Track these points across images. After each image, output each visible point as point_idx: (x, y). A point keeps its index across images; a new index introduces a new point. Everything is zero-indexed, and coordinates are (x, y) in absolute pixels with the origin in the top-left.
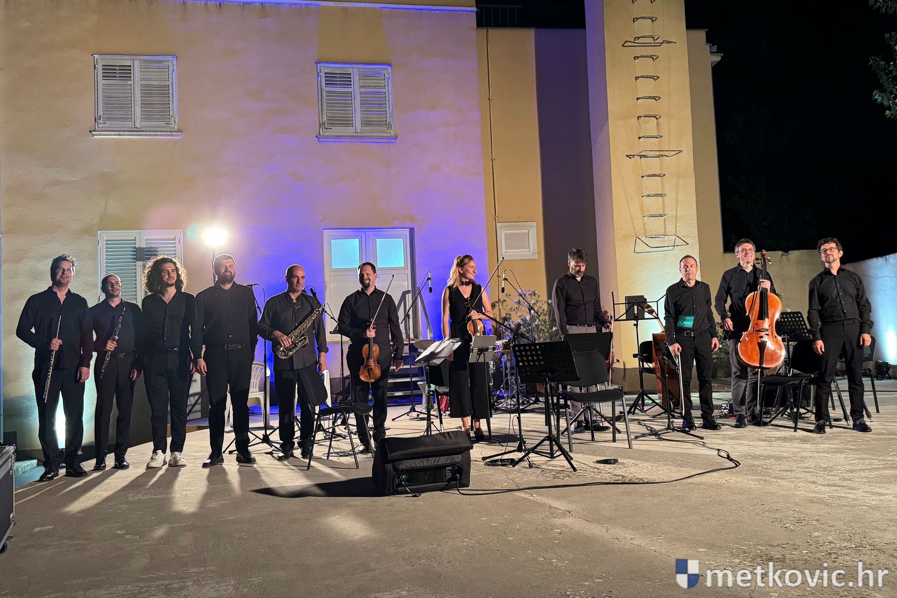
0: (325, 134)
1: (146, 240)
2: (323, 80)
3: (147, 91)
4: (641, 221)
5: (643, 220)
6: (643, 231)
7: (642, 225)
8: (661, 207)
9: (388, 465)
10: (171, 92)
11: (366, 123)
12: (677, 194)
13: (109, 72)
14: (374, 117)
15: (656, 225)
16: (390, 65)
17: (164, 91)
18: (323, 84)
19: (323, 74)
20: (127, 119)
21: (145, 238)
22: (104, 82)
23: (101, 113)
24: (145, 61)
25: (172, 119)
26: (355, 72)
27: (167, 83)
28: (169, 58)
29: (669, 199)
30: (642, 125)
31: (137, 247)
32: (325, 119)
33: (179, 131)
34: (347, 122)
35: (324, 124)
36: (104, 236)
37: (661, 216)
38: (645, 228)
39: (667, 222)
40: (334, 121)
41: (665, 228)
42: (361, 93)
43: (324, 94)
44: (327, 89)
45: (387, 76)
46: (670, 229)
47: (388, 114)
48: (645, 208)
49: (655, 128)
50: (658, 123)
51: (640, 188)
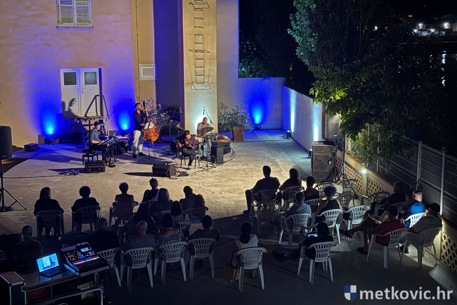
0: (60, 26)
2: (59, 1)
4: (195, 77)
7: (195, 79)
8: (203, 72)
11: (79, 21)
12: (210, 66)
14: (83, 19)
15: (200, 79)
18: (59, 3)
29: (207, 69)
30: (197, 38)
32: (60, 19)
34: (70, 21)
35: (60, 21)
37: (203, 75)
38: (196, 80)
39: (205, 78)
40: (64, 20)
41: (204, 80)
42: (77, 7)
43: (60, 7)
44: (61, 5)
46: (206, 80)
47: (89, 17)
48: (197, 72)
49: (202, 39)
50: (203, 37)
51: (195, 64)
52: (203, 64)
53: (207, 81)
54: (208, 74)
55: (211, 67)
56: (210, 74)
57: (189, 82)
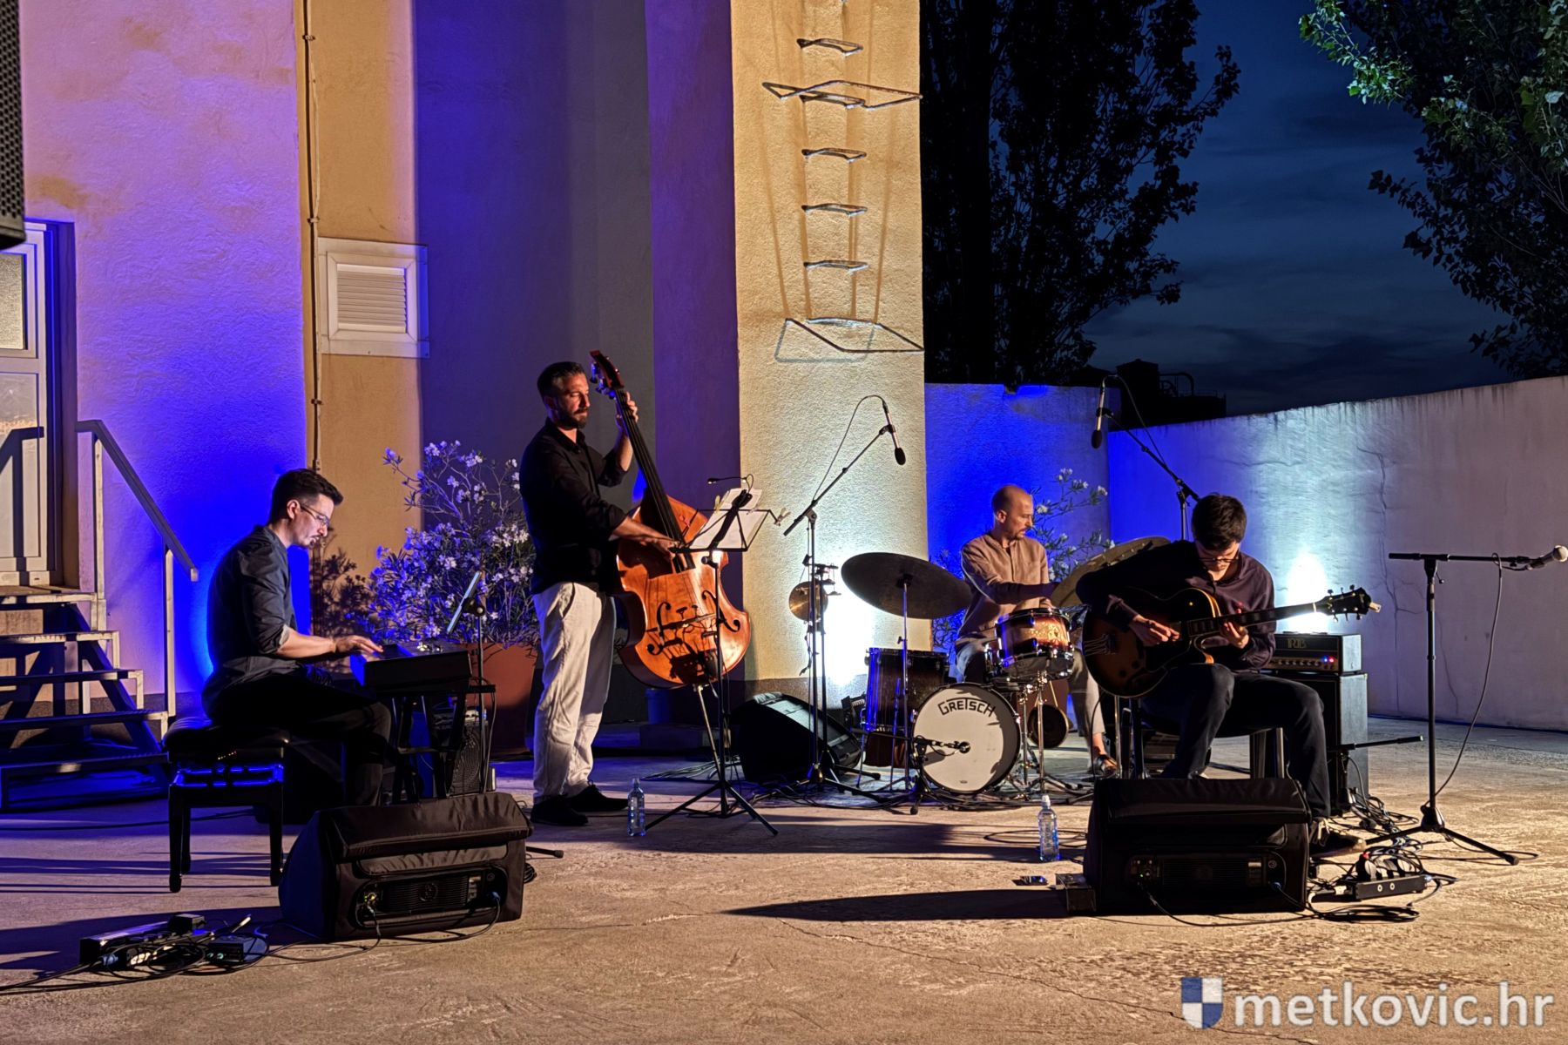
5: (805, 273)
6: (803, 303)
8: (846, 242)
9: (342, 865)
15: (833, 289)
29: (868, 222)
37: (846, 264)
38: (807, 294)
39: (858, 284)
41: (854, 301)
46: (865, 304)
48: (810, 239)
49: (839, 23)
50: (844, 10)
51: (801, 186)
52: (845, 193)
53: (872, 309)
54: (875, 261)
55: (890, 212)
56: (886, 263)
57: (768, 304)
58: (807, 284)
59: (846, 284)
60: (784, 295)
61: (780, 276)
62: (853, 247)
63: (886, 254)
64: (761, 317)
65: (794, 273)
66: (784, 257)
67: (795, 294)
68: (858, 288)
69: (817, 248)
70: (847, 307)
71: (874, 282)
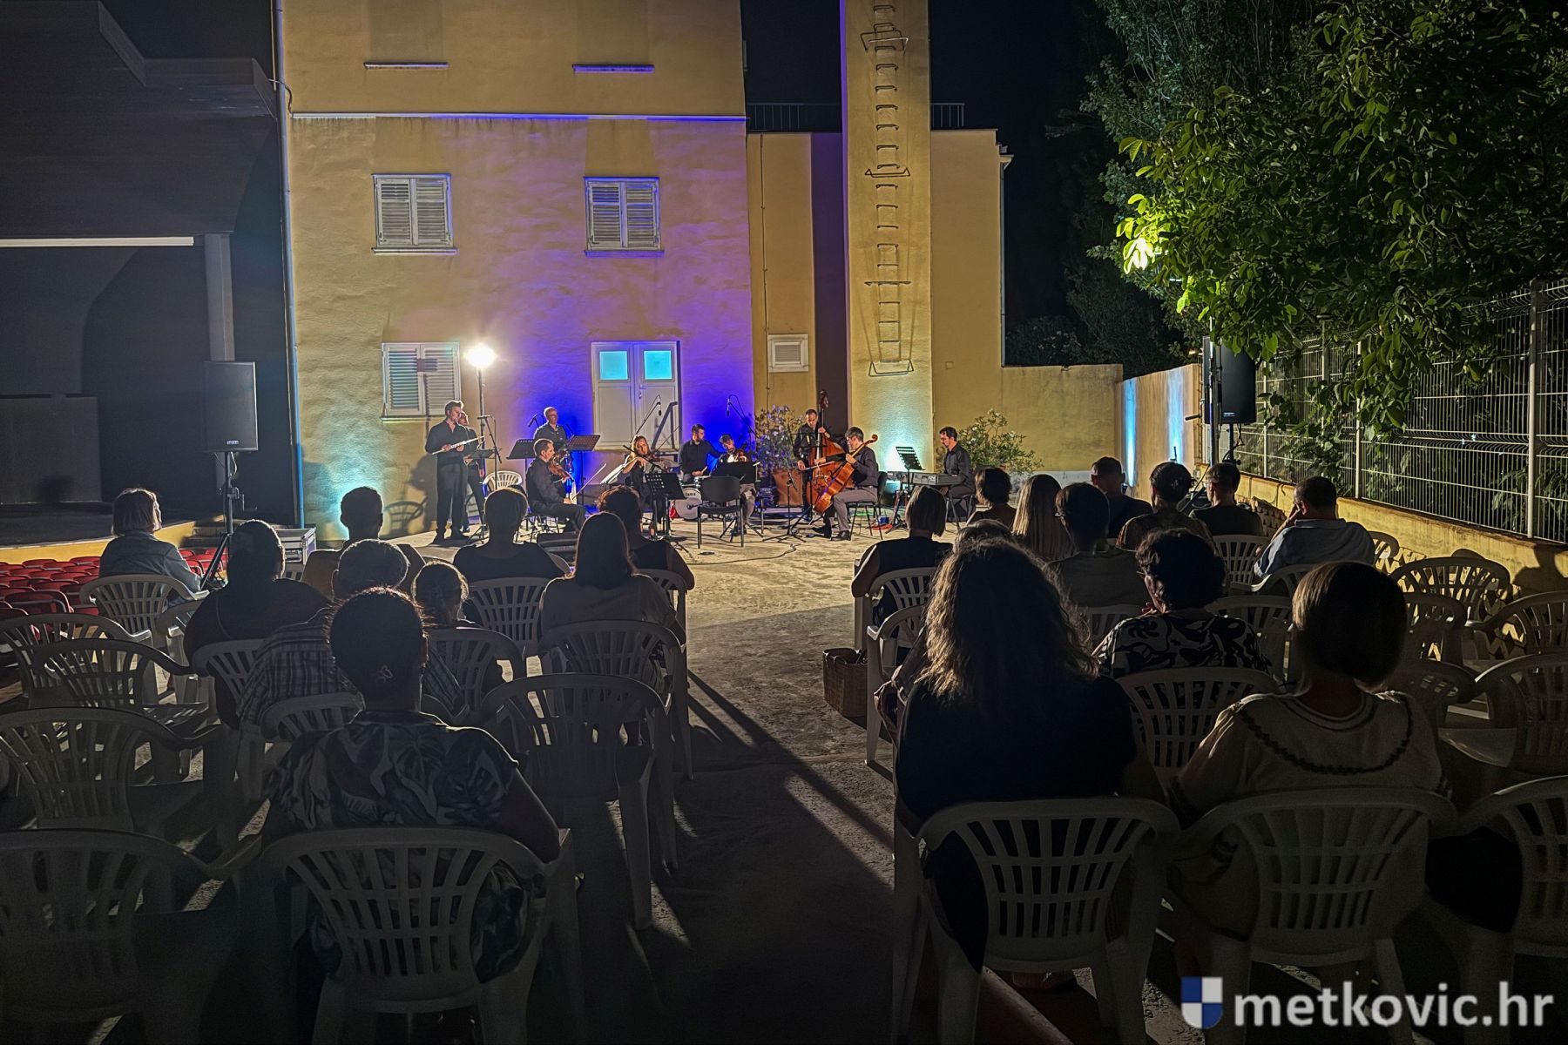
0: (593, 248)
1: (426, 352)
2: (591, 194)
3: (424, 209)
4: (877, 346)
5: (879, 345)
6: (878, 356)
7: (878, 350)
8: (898, 333)
10: (445, 209)
11: (632, 237)
12: (913, 321)
13: (388, 191)
14: (641, 232)
15: (891, 349)
16: (657, 178)
17: (439, 208)
18: (591, 199)
19: (590, 189)
20: (405, 237)
21: (425, 349)
22: (384, 201)
23: (381, 231)
24: (421, 179)
25: (448, 236)
26: (621, 187)
27: (442, 201)
28: (443, 176)
29: (905, 325)
30: (882, 253)
31: (418, 357)
32: (593, 233)
33: (454, 248)
34: (614, 237)
35: (591, 239)
36: (387, 348)
37: (897, 341)
38: (880, 352)
40: (601, 236)
41: (900, 353)
42: (628, 207)
43: (592, 209)
44: (595, 203)
45: (654, 189)
46: (905, 354)
47: (655, 228)
48: (882, 334)
49: (895, 256)
50: (897, 251)
51: (877, 314)
52: (897, 315)
53: (908, 355)
54: (909, 338)
55: (916, 321)
56: (914, 339)
57: (864, 357)
58: (880, 349)
59: (897, 347)
60: (870, 353)
61: (869, 347)
62: (900, 336)
63: (915, 335)
64: (861, 361)
65: (875, 346)
66: (870, 340)
67: (875, 353)
68: (902, 348)
69: (884, 336)
70: (897, 355)
71: (909, 346)
